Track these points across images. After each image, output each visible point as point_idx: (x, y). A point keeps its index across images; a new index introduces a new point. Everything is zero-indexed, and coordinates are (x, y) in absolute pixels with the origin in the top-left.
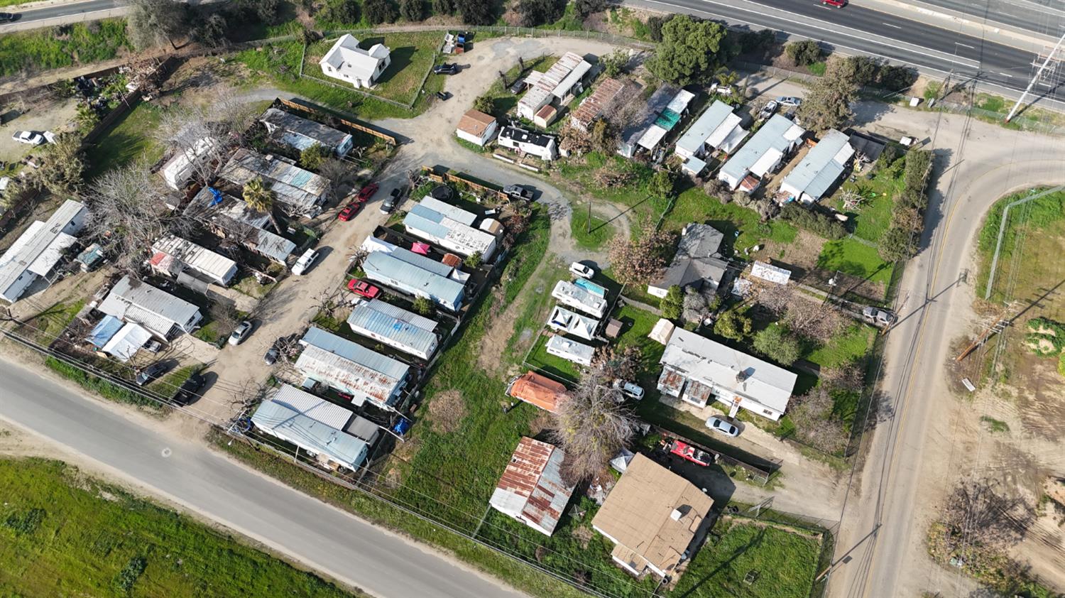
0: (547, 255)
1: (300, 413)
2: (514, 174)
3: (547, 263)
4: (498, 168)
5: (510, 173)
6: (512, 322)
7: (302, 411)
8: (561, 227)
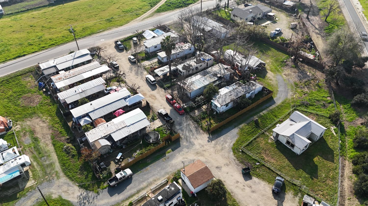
0: (62, 174)
1: (74, 59)
2: (142, 186)
3: (57, 172)
4: (154, 178)
5: (145, 184)
6: (41, 138)
7: (75, 60)
8: (73, 193)
